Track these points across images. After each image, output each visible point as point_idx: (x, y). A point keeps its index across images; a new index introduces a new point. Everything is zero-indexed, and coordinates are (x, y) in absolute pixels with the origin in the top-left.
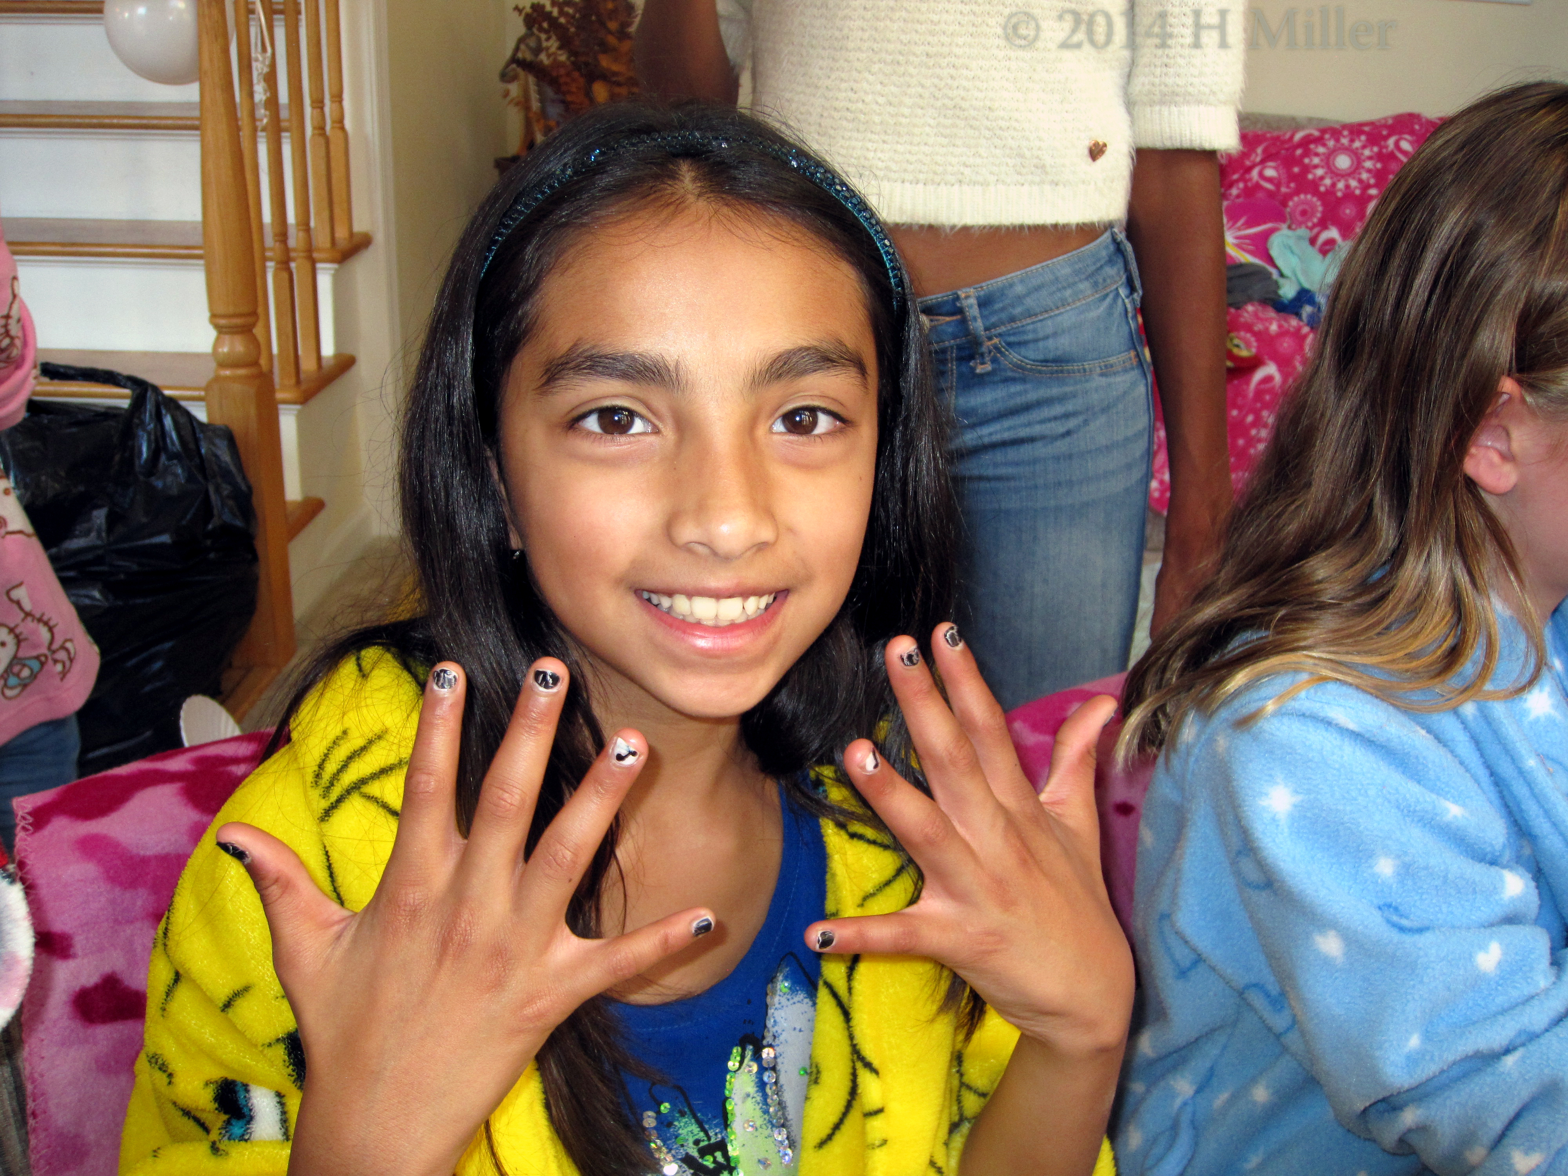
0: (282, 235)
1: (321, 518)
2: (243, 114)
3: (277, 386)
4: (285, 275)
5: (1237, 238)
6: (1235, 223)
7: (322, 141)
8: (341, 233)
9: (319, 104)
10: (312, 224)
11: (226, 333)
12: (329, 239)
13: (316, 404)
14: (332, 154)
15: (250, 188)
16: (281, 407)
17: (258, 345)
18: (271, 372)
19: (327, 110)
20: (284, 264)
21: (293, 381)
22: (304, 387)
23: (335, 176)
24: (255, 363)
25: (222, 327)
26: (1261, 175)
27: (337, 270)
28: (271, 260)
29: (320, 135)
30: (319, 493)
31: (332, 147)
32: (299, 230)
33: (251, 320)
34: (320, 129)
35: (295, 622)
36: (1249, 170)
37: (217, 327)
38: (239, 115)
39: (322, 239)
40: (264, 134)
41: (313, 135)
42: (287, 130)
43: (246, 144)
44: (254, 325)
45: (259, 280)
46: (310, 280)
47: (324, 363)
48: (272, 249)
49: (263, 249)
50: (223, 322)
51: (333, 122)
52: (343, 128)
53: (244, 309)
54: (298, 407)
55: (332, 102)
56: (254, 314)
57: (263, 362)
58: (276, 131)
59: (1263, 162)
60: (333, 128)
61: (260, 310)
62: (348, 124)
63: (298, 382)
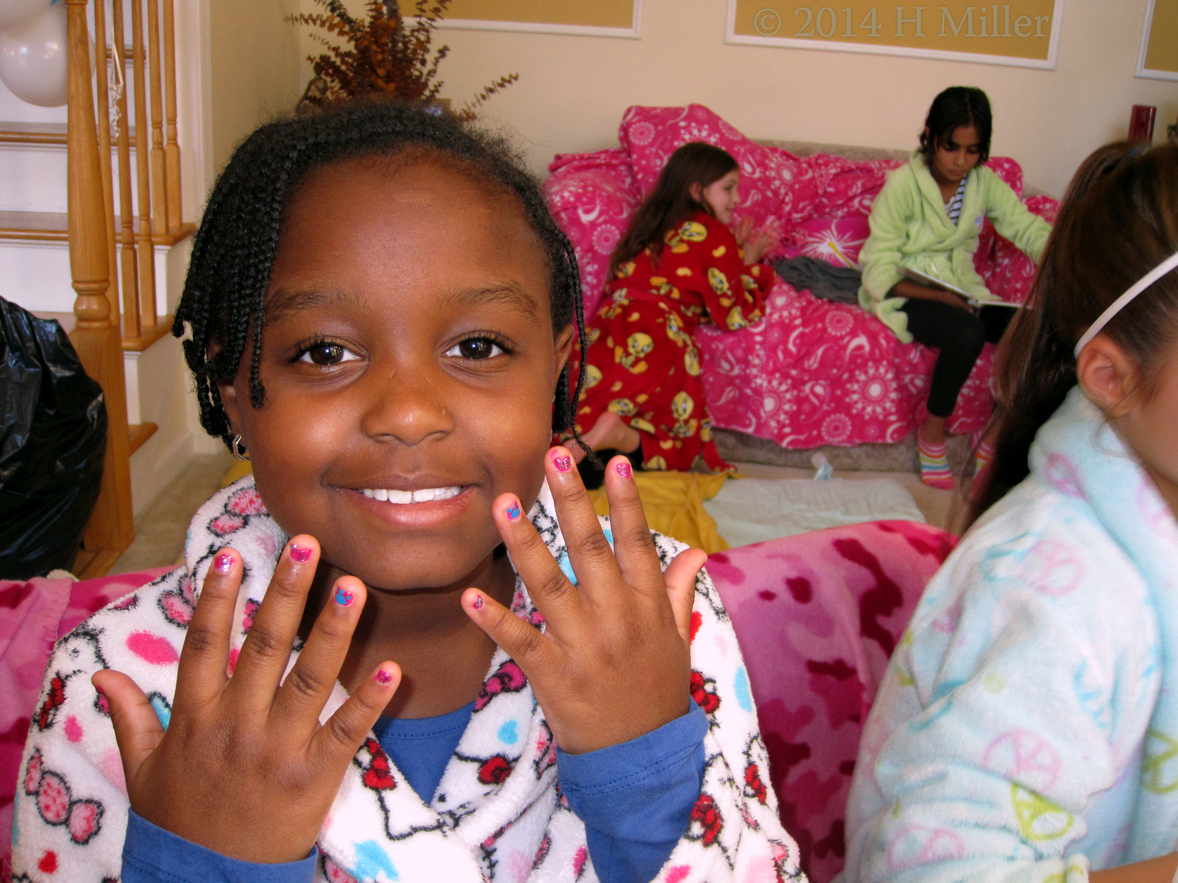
0: (129, 222)
1: (155, 437)
2: (101, 132)
3: (123, 337)
4: (130, 253)
5: (844, 248)
6: (843, 236)
7: (160, 152)
8: (173, 223)
9: (158, 125)
10: (152, 216)
11: (84, 295)
12: (164, 227)
13: (152, 350)
14: (168, 163)
15: (105, 186)
16: (125, 353)
17: (109, 304)
18: (118, 325)
19: (164, 129)
20: (130, 244)
21: (135, 333)
22: (143, 338)
23: (169, 180)
24: (107, 318)
25: (82, 290)
26: (860, 203)
27: (169, 251)
28: (120, 242)
29: (159, 148)
30: (154, 419)
31: (168, 159)
32: (141, 220)
33: (103, 285)
34: (159, 144)
35: (135, 516)
36: (852, 199)
37: (77, 290)
38: (98, 133)
39: (159, 226)
40: (116, 148)
41: (153, 148)
42: (134, 145)
43: (102, 152)
44: (106, 289)
45: (110, 255)
46: (149, 258)
47: (159, 321)
48: (120, 234)
49: (114, 234)
50: (82, 286)
51: (169, 139)
52: (176, 144)
53: (99, 276)
54: (139, 353)
55: (168, 124)
56: (106, 280)
57: (113, 318)
58: (126, 144)
59: (862, 193)
60: (168, 144)
61: (111, 278)
62: (180, 141)
63: (139, 334)
